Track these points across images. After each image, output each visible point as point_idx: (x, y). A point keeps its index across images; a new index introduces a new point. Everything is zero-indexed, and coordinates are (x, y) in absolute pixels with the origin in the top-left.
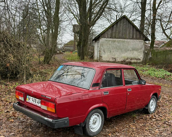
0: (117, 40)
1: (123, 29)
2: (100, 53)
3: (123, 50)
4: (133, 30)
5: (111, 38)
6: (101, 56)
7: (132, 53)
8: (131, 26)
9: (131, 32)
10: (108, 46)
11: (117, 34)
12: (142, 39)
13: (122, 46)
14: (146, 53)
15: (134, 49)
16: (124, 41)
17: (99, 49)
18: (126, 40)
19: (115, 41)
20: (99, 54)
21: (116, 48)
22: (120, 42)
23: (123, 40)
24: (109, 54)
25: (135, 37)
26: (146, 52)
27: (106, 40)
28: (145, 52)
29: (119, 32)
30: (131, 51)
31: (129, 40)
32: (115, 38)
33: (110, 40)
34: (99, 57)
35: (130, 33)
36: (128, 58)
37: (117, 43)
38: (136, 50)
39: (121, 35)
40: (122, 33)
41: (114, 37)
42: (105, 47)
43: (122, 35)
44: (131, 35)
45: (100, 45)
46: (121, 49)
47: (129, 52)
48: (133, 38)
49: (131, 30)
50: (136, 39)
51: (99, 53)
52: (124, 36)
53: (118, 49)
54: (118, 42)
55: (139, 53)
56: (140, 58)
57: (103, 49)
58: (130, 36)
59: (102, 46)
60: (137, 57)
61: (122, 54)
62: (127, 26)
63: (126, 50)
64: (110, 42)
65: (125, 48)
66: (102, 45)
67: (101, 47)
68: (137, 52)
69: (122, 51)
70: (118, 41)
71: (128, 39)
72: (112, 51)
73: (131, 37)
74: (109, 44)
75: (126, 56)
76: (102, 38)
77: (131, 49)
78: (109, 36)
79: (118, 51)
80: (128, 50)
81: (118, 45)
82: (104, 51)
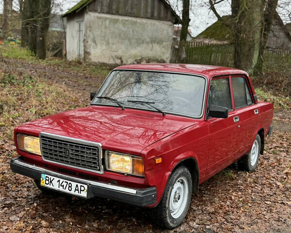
0: (121, 18)
2: (85, 46)
3: (133, 41)
5: (108, 13)
6: (88, 53)
7: (150, 48)
9: (149, 4)
10: (102, 32)
11: (121, 5)
12: (169, 21)
13: (131, 32)
14: (176, 49)
15: (154, 41)
16: (136, 23)
17: (82, 35)
18: (139, 20)
19: (116, 21)
20: (82, 48)
21: (120, 35)
22: (127, 23)
23: (134, 19)
24: (104, 47)
25: (156, 14)
26: (177, 47)
27: (99, 18)
28: (174, 47)
29: (126, 3)
30: (147, 43)
31: (144, 21)
32: (117, 13)
33: (106, 19)
34: (82, 53)
35: (146, 6)
36: (142, 58)
37: (121, 26)
38: (158, 43)
39: (128, 8)
40: (132, 5)
41: (114, 12)
42: (97, 32)
43: (132, 9)
44: (149, 10)
45: (87, 28)
46: (130, 40)
47: (144, 45)
48: (152, 17)
50: (159, 18)
51: (82, 44)
52: (135, 11)
53: (123, 37)
54: (124, 24)
55: (163, 50)
56: (165, 59)
57: (92, 36)
58: (147, 12)
59: (90, 31)
60: (160, 57)
61: (132, 48)
63: (140, 42)
64: (107, 22)
65: (136, 37)
66: (90, 27)
67: (88, 32)
68: (160, 46)
69: (131, 44)
70: (122, 20)
71: (142, 18)
72: (110, 41)
73: (149, 15)
74: (106, 27)
75: (139, 54)
76: (90, 11)
77: (148, 40)
78: (105, 9)
79: (122, 43)
80: (143, 43)
81: (123, 29)
82: (94, 41)
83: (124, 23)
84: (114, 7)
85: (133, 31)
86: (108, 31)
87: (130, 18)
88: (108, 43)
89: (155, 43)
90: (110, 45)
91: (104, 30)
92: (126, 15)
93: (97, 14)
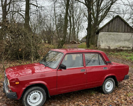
0: (112, 33)
1: (117, 25)
2: (99, 43)
3: (117, 41)
4: (125, 26)
5: (107, 32)
6: (100, 45)
7: (124, 43)
8: (124, 23)
10: (105, 38)
11: (112, 29)
18: (119, 33)
23: (117, 33)
24: (106, 43)
25: (126, 31)
27: (104, 34)
29: (114, 28)
30: (123, 41)
31: (121, 33)
32: (111, 32)
33: (107, 34)
34: (98, 45)
35: (122, 28)
37: (112, 36)
39: (115, 29)
42: (103, 38)
43: (116, 30)
46: (115, 40)
48: (125, 32)
49: (123, 26)
50: (128, 32)
52: (118, 30)
53: (113, 40)
55: (130, 43)
56: (130, 47)
57: (101, 40)
58: (122, 30)
60: (128, 46)
61: (116, 43)
62: (120, 23)
63: (119, 41)
64: (107, 35)
65: (118, 39)
66: (101, 37)
68: (128, 42)
72: (108, 41)
73: (123, 31)
74: (106, 37)
75: (119, 45)
76: (101, 32)
77: (123, 40)
78: (106, 31)
79: (112, 42)
80: (121, 41)
81: (113, 36)
82: (102, 42)
83: (113, 35)
84: (110, 30)
85: (117, 37)
86: (107, 38)
87: (116, 33)
88: (107, 42)
89: (126, 41)
90: (108, 42)
91: (106, 38)
92: (114, 32)
93: (103, 33)
